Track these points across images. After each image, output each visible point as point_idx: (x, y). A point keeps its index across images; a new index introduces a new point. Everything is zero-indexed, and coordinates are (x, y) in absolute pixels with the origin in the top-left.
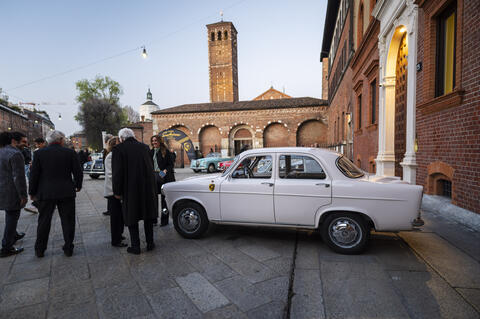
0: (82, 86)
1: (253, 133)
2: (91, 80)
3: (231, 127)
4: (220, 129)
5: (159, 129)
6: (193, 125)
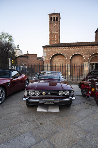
3: (90, 56)
4: (83, 56)
5: (47, 56)
6: (67, 54)
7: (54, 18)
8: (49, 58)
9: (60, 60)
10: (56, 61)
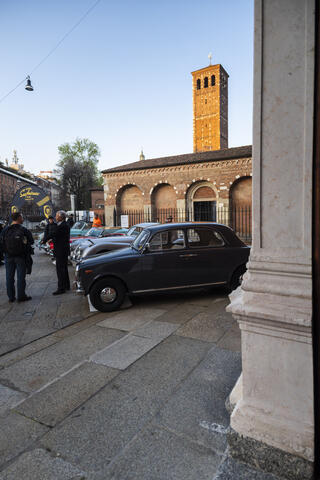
0: (64, 149)
1: (217, 191)
2: (72, 143)
3: (188, 186)
4: (175, 188)
5: (110, 190)
6: (144, 184)
7: (206, 79)
8: (114, 195)
9: (136, 196)
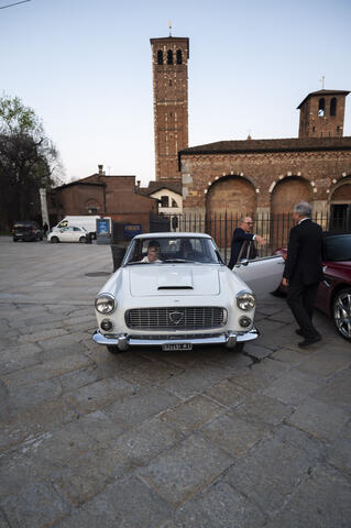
3: (335, 181)
4: (313, 184)
5: (195, 182)
6: (260, 176)
7: (170, 53)
8: (202, 191)
9: (234, 194)
10: (223, 200)
